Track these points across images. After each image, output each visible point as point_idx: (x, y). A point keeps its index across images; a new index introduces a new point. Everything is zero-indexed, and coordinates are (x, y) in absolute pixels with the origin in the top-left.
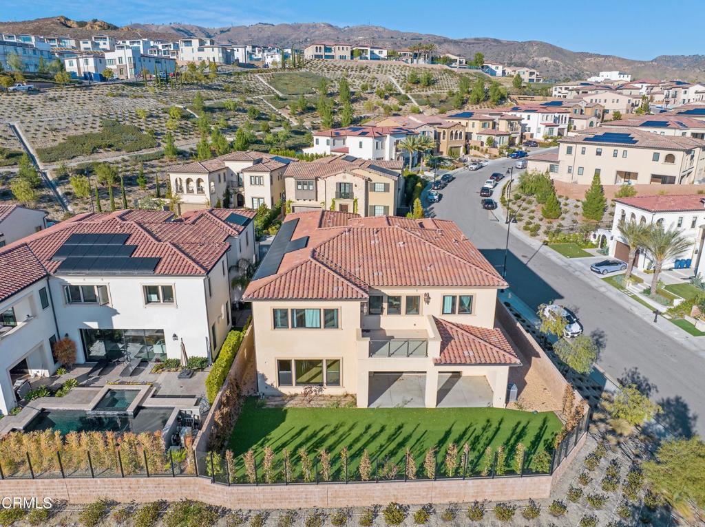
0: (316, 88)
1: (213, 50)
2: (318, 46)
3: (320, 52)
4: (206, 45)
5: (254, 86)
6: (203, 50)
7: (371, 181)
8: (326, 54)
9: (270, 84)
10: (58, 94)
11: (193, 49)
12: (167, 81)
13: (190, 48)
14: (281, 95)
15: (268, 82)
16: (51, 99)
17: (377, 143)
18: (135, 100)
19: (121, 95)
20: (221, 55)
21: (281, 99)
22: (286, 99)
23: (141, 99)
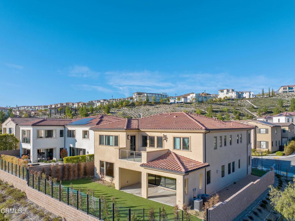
0: (278, 104)
1: (232, 93)
2: (285, 87)
3: (286, 90)
4: (230, 92)
5: (243, 104)
6: (228, 94)
7: (258, 127)
8: (289, 90)
9: (252, 103)
10: (160, 106)
11: (224, 94)
12: (202, 102)
13: (223, 93)
14: (255, 107)
15: (251, 103)
16: (156, 108)
17: (288, 119)
18: (186, 108)
19: (182, 107)
20: (235, 95)
21: (255, 108)
22: (258, 108)
23: (188, 108)
